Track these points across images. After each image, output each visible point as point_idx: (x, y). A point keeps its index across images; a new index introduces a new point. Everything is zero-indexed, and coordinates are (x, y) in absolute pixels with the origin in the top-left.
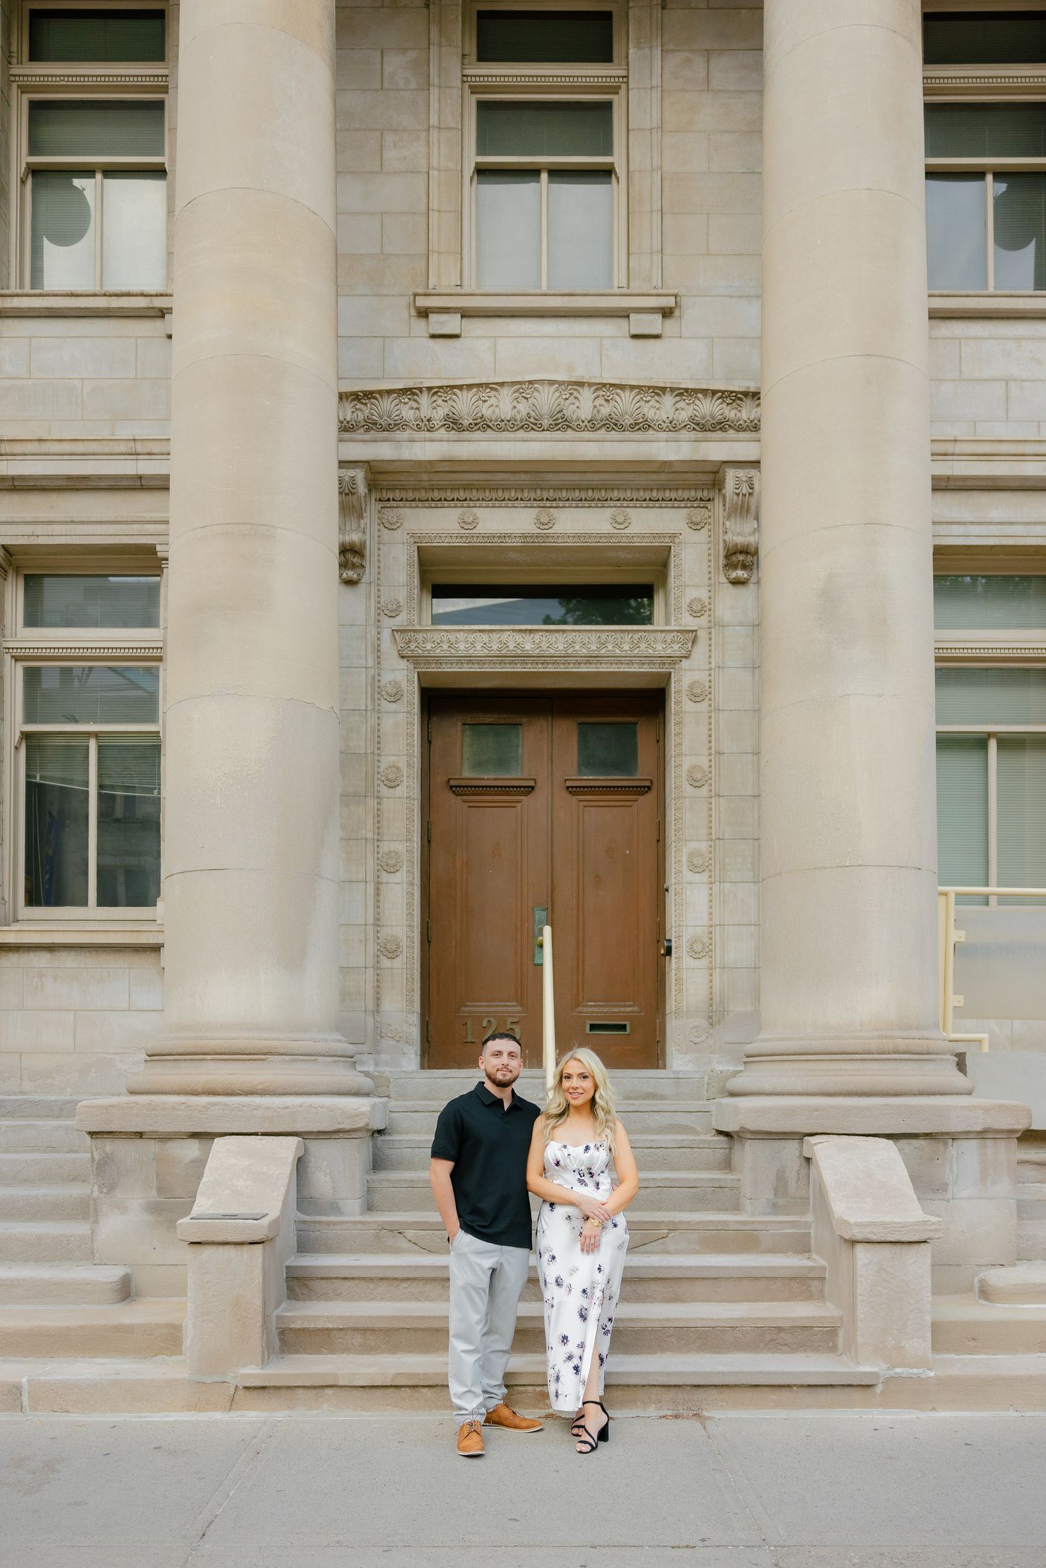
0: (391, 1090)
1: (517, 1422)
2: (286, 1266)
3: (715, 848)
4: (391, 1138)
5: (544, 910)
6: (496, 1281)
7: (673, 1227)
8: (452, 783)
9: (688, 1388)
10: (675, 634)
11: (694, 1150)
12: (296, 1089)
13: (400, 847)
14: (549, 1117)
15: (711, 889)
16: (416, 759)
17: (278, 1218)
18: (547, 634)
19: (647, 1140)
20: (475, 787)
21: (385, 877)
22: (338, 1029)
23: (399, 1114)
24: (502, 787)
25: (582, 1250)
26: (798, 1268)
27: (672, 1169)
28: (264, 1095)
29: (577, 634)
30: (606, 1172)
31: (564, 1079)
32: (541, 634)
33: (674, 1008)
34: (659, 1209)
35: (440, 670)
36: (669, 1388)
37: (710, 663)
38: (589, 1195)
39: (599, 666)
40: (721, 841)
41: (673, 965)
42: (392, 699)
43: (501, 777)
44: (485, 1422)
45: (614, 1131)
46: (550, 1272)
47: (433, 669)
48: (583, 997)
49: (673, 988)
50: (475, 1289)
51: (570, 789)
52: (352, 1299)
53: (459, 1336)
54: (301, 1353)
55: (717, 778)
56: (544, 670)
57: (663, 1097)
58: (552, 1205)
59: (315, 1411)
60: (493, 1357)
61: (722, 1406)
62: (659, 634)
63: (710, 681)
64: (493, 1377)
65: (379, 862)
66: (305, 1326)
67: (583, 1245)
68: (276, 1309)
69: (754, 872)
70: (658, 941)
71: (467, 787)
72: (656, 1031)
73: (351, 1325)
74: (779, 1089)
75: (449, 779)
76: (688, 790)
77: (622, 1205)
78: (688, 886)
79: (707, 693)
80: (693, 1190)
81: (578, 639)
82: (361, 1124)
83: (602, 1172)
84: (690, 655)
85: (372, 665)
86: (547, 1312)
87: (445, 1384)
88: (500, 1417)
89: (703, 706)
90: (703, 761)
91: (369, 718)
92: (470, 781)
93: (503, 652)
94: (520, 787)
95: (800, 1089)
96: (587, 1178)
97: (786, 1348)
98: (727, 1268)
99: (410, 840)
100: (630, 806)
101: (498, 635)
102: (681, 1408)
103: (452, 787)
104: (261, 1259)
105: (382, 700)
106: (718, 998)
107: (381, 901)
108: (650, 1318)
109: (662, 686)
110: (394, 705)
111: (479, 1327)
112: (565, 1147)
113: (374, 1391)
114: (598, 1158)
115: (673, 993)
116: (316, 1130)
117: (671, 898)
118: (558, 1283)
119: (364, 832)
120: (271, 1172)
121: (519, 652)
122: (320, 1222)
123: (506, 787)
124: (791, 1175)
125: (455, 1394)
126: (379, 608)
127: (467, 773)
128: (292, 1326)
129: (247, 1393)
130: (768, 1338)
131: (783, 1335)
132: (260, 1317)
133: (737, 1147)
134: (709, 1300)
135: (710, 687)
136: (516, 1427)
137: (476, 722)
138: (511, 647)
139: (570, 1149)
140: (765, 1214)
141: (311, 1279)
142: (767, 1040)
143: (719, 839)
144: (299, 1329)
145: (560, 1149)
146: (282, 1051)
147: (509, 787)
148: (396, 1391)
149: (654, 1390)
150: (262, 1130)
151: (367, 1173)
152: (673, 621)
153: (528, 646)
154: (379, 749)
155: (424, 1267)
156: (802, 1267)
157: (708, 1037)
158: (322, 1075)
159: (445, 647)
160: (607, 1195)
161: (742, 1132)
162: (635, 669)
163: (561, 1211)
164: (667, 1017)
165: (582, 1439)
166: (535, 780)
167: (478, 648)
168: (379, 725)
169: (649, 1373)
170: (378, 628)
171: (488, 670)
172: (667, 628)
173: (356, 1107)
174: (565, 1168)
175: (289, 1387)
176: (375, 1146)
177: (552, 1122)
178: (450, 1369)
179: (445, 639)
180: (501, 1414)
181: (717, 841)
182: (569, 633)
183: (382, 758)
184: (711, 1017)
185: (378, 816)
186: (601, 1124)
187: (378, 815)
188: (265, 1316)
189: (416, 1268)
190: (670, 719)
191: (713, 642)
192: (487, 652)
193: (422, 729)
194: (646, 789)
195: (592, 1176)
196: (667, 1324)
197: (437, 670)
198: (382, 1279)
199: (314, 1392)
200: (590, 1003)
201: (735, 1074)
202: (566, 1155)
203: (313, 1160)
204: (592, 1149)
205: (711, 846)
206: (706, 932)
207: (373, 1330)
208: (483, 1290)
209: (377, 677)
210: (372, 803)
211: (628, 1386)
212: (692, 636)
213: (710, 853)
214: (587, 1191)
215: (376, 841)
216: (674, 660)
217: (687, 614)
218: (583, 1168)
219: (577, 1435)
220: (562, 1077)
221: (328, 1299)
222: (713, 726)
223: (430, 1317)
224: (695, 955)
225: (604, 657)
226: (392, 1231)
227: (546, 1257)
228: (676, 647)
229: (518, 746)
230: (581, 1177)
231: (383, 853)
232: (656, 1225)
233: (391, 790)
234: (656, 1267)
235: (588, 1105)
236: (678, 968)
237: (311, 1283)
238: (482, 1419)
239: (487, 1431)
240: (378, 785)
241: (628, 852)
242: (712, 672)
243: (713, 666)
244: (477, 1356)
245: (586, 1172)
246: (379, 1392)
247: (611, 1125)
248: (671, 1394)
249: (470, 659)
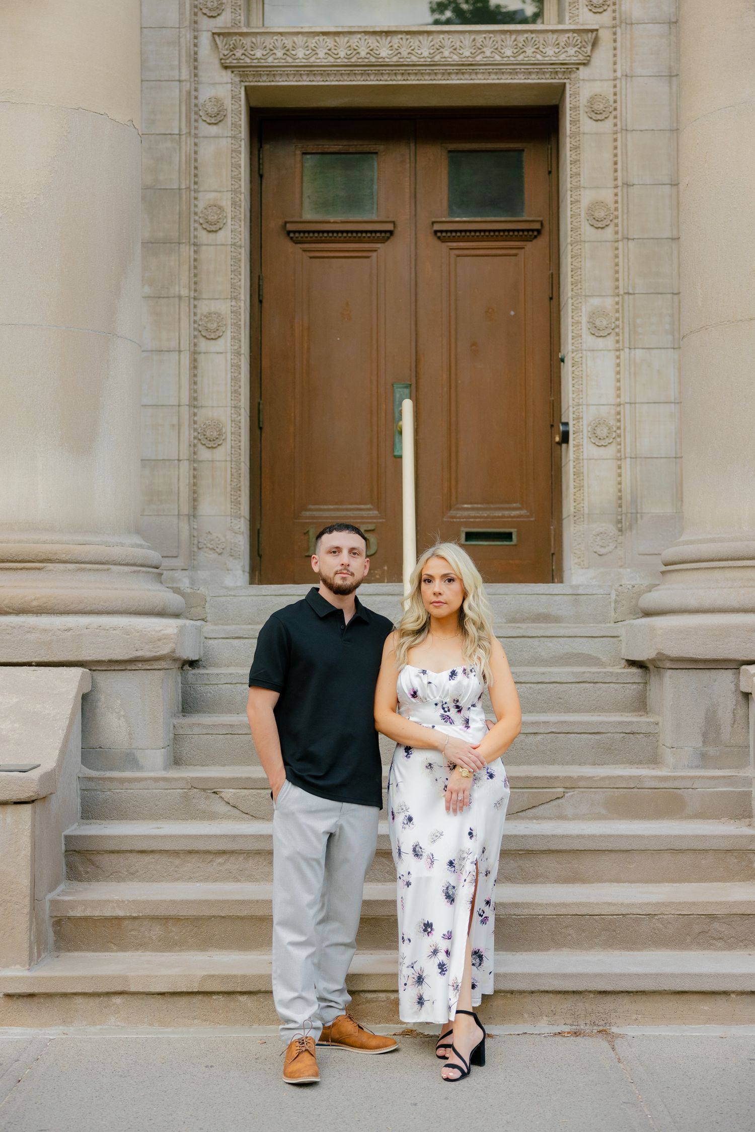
0: (208, 611)
1: (364, 1039)
2: (66, 837)
3: (623, 306)
4: (207, 672)
5: (406, 387)
6: (335, 850)
7: (571, 784)
8: (290, 227)
9: (592, 995)
10: (570, 35)
11: (598, 685)
12: (81, 606)
13: (223, 307)
14: (404, 633)
15: (618, 357)
16: (242, 197)
17: (53, 771)
18: (408, 37)
19: (536, 673)
20: (319, 232)
21: (203, 345)
22: (138, 532)
23: (216, 641)
24: (352, 232)
25: (448, 809)
26: (736, 837)
27: (569, 710)
28: (41, 613)
29: (446, 36)
30: (479, 705)
31: (423, 583)
32: (400, 36)
33: (572, 510)
34: (553, 762)
35: (273, 84)
36: (566, 996)
37: (615, 71)
38: (459, 737)
39: (473, 76)
40: (631, 297)
41: (571, 455)
42: (213, 121)
43: (352, 219)
44: (321, 1039)
45: (489, 652)
46: (406, 838)
47: (264, 82)
48: (457, 498)
49: (572, 484)
50: (306, 860)
51: (439, 234)
52: (151, 879)
53: (285, 924)
54: (82, 950)
55: (625, 216)
56: (404, 83)
57: (557, 620)
58: (408, 749)
59: (98, 1027)
60: (332, 951)
61: (637, 1019)
62: (550, 35)
63: (615, 94)
64: (332, 980)
65: (196, 326)
66: (88, 913)
67: (448, 802)
68: (50, 892)
69: (674, 336)
70: (552, 426)
71: (309, 232)
72: (549, 540)
73: (148, 912)
74: (707, 603)
75: (286, 223)
76: (588, 232)
77: (499, 749)
78: (589, 354)
79: (611, 109)
80: (597, 737)
81: (447, 43)
82: (165, 650)
83: (474, 706)
84: (589, 61)
85: (188, 77)
86: (402, 891)
87: (270, 989)
88: (340, 1033)
89: (607, 126)
90: (607, 195)
91: (183, 144)
92: (315, 225)
93: (353, 60)
94: (376, 232)
95: (735, 604)
96: (453, 713)
97: (720, 944)
98: (641, 837)
99: (236, 298)
100: (515, 255)
101: (346, 39)
102: (582, 1023)
103: (289, 232)
104: (29, 824)
105: (200, 121)
106: (629, 497)
107: (198, 375)
108: (540, 902)
109: (554, 102)
110: (215, 127)
111: (312, 912)
112: (424, 672)
113: (176, 999)
114: (468, 686)
115: (572, 490)
116: (106, 658)
117: (568, 371)
118: (417, 852)
119: (177, 289)
120: (47, 712)
121: (373, 60)
122: (111, 779)
123: (357, 232)
124: (725, 716)
125: (281, 1002)
126: (196, 6)
127: (308, 216)
128: (71, 913)
129: (10, 1003)
130: (697, 929)
131: (716, 925)
132: (27, 901)
133: (654, 680)
134: (618, 880)
135: (615, 102)
136: (362, 1047)
137: (320, 151)
138: (363, 54)
139: (432, 675)
140: (692, 767)
141: (98, 852)
142: (691, 542)
143: (629, 293)
144: (80, 918)
145: (418, 676)
146: (64, 557)
147: (362, 232)
148: (206, 999)
149: (546, 998)
150: (38, 659)
151: (174, 715)
152: (567, 18)
153: (384, 53)
154: (196, 183)
155: (245, 836)
156: (741, 836)
157: (616, 547)
158: (116, 589)
159: (279, 53)
160: (480, 735)
161: (660, 660)
162: (520, 80)
163: (419, 758)
164: (565, 522)
165: (448, 1062)
166: (394, 223)
167: (321, 54)
168: (196, 153)
169: (538, 975)
170: (194, 30)
171: (333, 83)
172: (560, 27)
173: (158, 629)
174: (424, 701)
175: (65, 995)
176: (185, 682)
177: (408, 640)
178: (274, 968)
179: (279, 44)
180: (343, 1029)
181: (626, 297)
182: (435, 36)
183: (201, 195)
184: (620, 522)
185: (195, 268)
186: (473, 642)
187: (195, 266)
188: (35, 900)
189: (234, 837)
190: (565, 143)
191: (618, 45)
192: (332, 60)
193: (251, 159)
194: (535, 233)
195: (459, 711)
196: (563, 911)
197: (269, 84)
198: (190, 852)
199: (97, 1000)
200: (466, 506)
201: (650, 589)
202: (426, 682)
203: (103, 698)
204: (460, 675)
205: (617, 303)
206: (613, 412)
207: (177, 919)
208: (318, 861)
209: (193, 93)
210: (186, 251)
211: (512, 992)
212: (592, 37)
213: (617, 311)
214: (453, 732)
215: (192, 301)
216: (570, 68)
217: (586, 10)
218: (448, 700)
219: (444, 1058)
220: (423, 580)
221: (121, 879)
222: (619, 151)
223: (251, 902)
224: (599, 441)
225: (481, 65)
226: (204, 790)
227: (400, 818)
228: (572, 51)
229: (372, 180)
230: (445, 712)
231: (202, 315)
232: (549, 782)
233: (212, 236)
234: (548, 836)
235: (455, 618)
236: (577, 459)
237: (98, 859)
238: (316, 1035)
239: (322, 1052)
240: (196, 229)
241: (512, 313)
242: (618, 82)
243: (619, 74)
244: (310, 950)
245: (451, 705)
246: (183, 1001)
247: (486, 644)
248: (567, 1004)
249: (311, 69)
